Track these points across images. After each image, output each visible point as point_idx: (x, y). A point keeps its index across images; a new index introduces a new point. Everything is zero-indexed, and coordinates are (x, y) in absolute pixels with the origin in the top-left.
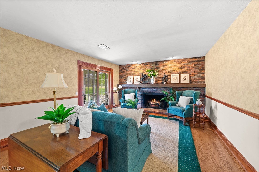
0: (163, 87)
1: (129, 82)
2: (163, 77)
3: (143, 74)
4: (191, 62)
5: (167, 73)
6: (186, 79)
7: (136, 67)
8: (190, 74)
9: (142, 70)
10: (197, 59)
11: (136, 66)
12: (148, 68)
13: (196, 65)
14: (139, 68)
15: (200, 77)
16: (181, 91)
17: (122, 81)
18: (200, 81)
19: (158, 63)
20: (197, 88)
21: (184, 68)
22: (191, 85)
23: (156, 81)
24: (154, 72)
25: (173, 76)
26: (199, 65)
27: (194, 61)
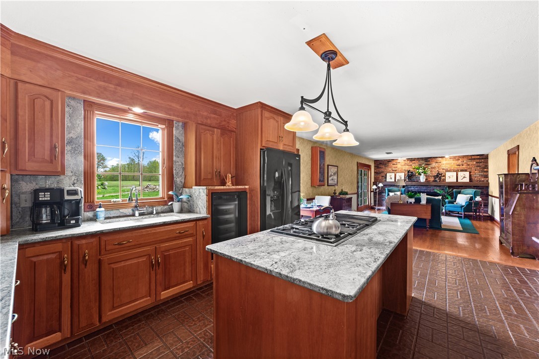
0: (435, 186)
1: (388, 180)
2: (436, 174)
3: (409, 172)
4: (471, 159)
5: (441, 171)
6: (464, 177)
7: (399, 163)
8: (470, 172)
9: (408, 167)
10: (479, 157)
11: (398, 161)
12: (415, 165)
13: (477, 163)
14: (403, 164)
15: (482, 176)
16: (459, 190)
17: (378, 178)
18: (483, 179)
19: (429, 160)
20: (479, 186)
21: (463, 165)
22: (472, 184)
23: (426, 179)
24: (424, 169)
25: (448, 174)
26: (481, 163)
27: (475, 159)
